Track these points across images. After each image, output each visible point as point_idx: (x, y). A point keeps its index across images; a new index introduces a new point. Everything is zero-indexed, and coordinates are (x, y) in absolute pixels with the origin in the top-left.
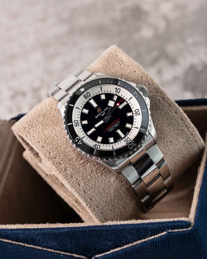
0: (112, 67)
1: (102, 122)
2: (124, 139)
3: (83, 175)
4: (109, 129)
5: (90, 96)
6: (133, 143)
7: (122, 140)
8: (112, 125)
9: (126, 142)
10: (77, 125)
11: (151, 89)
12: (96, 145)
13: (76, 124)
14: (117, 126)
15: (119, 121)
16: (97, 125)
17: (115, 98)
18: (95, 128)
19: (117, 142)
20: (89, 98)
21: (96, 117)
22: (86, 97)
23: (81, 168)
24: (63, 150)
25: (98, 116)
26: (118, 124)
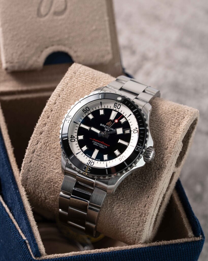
0: (169, 118)
1: (98, 132)
2: (91, 160)
3: (48, 142)
4: (95, 141)
5: (118, 109)
6: (89, 169)
7: (89, 158)
8: (100, 143)
9: (89, 162)
10: (85, 112)
11: (159, 162)
12: (74, 137)
13: (85, 109)
14: (101, 147)
15: (106, 147)
16: (93, 129)
17: (127, 132)
18: (90, 129)
19: (86, 154)
20: (116, 109)
21: (101, 125)
22: (115, 106)
23: (53, 137)
24: (63, 114)
25: (103, 125)
26: (104, 147)
